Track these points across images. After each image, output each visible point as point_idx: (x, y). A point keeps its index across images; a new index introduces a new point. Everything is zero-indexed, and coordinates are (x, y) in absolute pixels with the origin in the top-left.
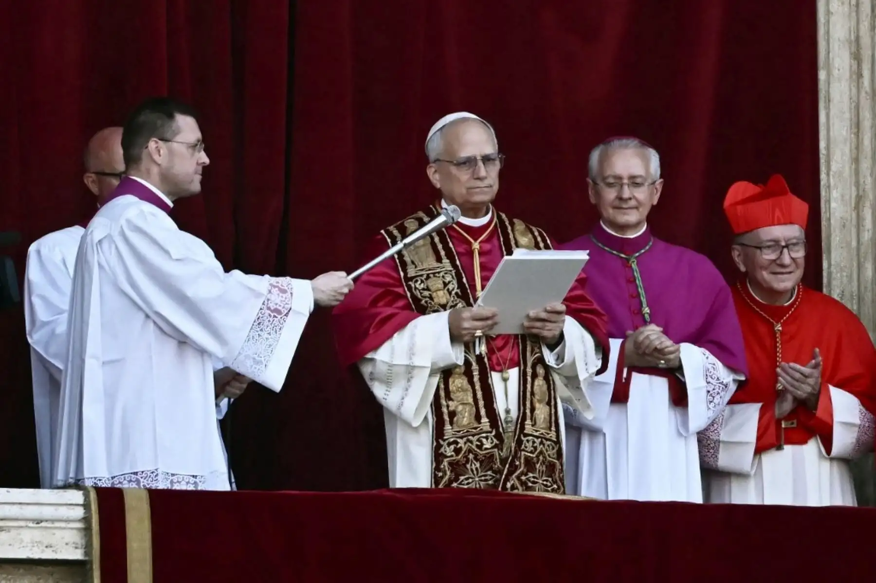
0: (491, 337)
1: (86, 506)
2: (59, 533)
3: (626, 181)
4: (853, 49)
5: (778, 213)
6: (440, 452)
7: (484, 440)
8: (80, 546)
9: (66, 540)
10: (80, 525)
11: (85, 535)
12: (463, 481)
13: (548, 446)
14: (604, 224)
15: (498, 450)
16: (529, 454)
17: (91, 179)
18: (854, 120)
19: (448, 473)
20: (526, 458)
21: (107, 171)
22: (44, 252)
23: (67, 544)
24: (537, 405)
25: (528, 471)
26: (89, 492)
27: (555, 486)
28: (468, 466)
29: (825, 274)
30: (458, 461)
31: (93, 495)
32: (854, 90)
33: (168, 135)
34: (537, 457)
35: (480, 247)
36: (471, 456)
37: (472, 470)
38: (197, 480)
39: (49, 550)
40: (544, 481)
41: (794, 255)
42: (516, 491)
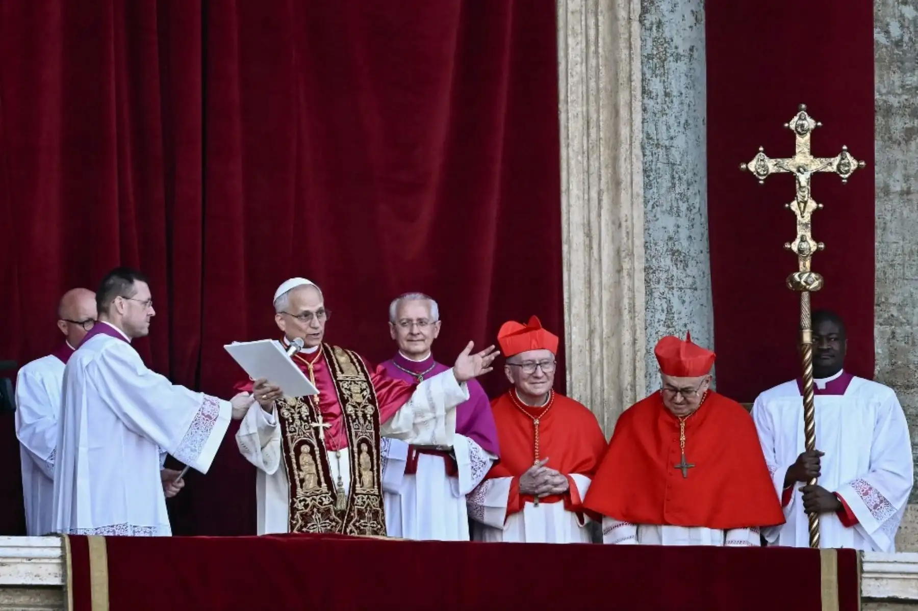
0: (327, 428)
1: (63, 548)
2: (44, 567)
3: (415, 322)
4: (586, 230)
5: (534, 342)
6: (294, 506)
7: (324, 499)
8: (58, 575)
9: (49, 572)
10: (59, 561)
11: (62, 568)
12: (310, 527)
13: (373, 499)
14: (401, 352)
15: (333, 505)
16: (360, 507)
17: (62, 324)
18: (587, 279)
19: (300, 521)
20: (358, 510)
21: (75, 320)
22: (29, 374)
23: (50, 574)
24: (364, 473)
25: (360, 519)
26: (64, 538)
27: (379, 526)
28: (313, 517)
29: (568, 384)
30: (307, 513)
31: (67, 540)
32: (587, 258)
33: (129, 295)
34: (366, 508)
35: (314, 367)
36: (315, 510)
37: (316, 520)
38: (152, 530)
39: (38, 578)
40: (371, 524)
41: (545, 370)
42: (353, 534)
